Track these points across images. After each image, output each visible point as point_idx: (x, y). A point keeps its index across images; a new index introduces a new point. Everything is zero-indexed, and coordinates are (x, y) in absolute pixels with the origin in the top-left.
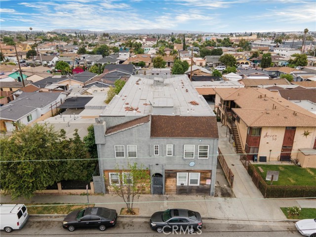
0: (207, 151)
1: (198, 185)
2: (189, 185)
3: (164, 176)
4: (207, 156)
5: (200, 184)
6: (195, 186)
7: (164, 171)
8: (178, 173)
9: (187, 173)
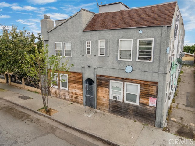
0: (151, 48)
1: (137, 104)
2: (125, 101)
3: (95, 83)
4: (150, 59)
5: (140, 103)
6: (132, 106)
7: (96, 76)
8: (111, 81)
9: (122, 83)
